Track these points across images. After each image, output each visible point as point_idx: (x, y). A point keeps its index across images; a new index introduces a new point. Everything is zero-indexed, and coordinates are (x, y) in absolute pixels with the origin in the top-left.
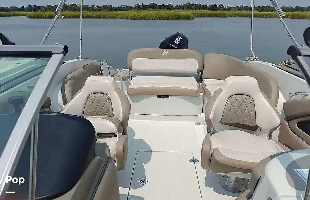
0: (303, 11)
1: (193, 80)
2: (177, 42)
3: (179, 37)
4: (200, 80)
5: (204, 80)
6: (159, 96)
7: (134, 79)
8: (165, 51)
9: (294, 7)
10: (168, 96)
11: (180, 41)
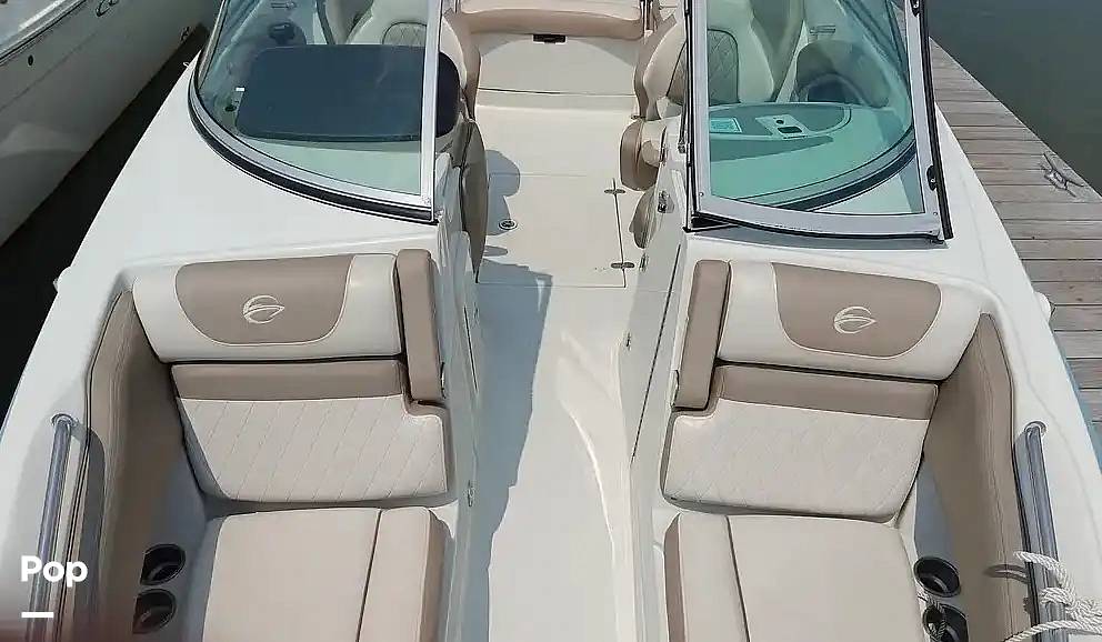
6: (538, 38)
10: (561, 38)
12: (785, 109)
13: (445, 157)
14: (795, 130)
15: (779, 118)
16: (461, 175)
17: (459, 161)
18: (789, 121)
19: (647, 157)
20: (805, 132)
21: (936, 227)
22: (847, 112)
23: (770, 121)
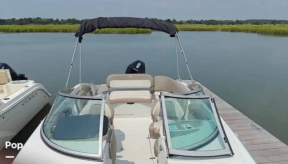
0: (241, 24)
1: (148, 92)
2: (138, 67)
3: (139, 63)
4: (152, 92)
5: (155, 92)
6: (128, 103)
7: (111, 93)
8: (131, 75)
9: (235, 21)
10: (133, 103)
11: (139, 66)
12: (187, 122)
13: (105, 141)
14: (190, 128)
15: (186, 125)
16: (109, 144)
17: (109, 141)
18: (189, 126)
19: (156, 131)
20: (193, 128)
21: (229, 152)
22: (202, 122)
23: (184, 126)
